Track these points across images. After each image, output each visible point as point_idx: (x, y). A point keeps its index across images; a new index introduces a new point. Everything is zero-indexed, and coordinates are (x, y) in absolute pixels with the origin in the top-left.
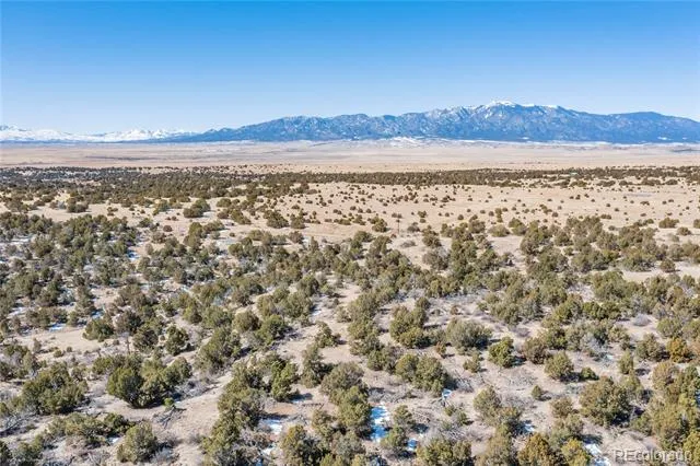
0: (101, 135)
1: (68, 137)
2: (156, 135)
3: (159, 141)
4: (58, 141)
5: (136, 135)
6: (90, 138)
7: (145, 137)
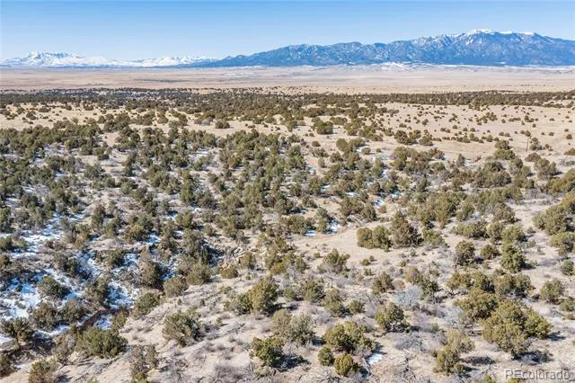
0: (140, 61)
1: (115, 63)
2: (183, 61)
3: (186, 66)
4: (107, 66)
5: (167, 61)
6: (131, 63)
7: (174, 63)
